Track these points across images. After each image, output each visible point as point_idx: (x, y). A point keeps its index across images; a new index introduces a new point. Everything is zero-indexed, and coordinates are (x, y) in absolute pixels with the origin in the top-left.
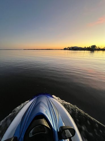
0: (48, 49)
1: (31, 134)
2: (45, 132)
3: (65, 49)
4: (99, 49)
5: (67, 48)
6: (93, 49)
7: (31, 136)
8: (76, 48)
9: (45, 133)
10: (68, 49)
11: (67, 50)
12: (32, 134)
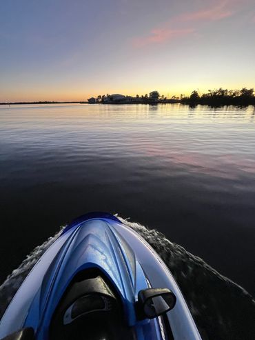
0: (40, 103)
1: (67, 316)
2: (103, 307)
3: (92, 101)
4: (165, 101)
5: (97, 99)
6: (154, 100)
7: (67, 320)
8: (118, 98)
9: (104, 310)
10: (100, 100)
11: (98, 102)
12: (70, 316)
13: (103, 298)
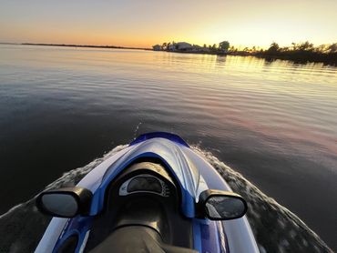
1: (123, 189)
2: (160, 192)
3: (157, 48)
4: (236, 53)
5: (162, 47)
6: (222, 51)
8: (184, 47)
9: (161, 194)
10: (165, 48)
11: (163, 50)
13: (161, 182)
